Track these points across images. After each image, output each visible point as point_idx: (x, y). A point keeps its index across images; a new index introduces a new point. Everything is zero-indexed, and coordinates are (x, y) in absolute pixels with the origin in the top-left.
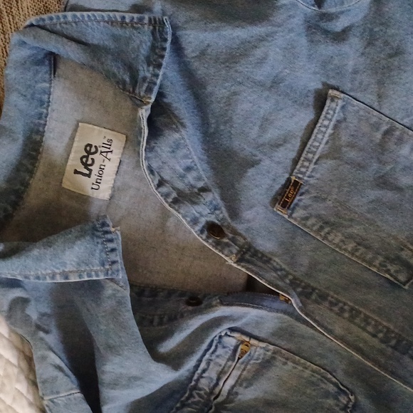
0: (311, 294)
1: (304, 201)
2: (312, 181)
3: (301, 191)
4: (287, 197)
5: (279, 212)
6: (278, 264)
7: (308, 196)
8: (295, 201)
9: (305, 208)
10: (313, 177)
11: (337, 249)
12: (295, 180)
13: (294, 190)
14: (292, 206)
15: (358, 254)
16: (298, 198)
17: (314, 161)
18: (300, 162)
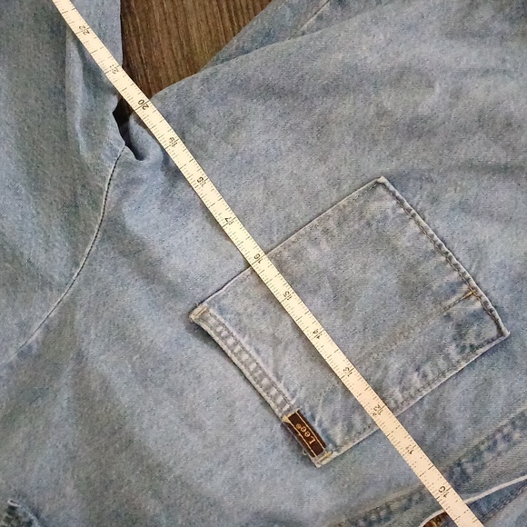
1: (324, 419)
2: (301, 394)
3: (308, 415)
4: (309, 439)
5: (324, 462)
6: (398, 500)
7: (320, 409)
8: (319, 431)
9: (334, 421)
10: (295, 391)
11: (412, 403)
12: (289, 418)
13: (303, 425)
14: (323, 439)
15: (431, 377)
16: (315, 425)
17: (274, 379)
18: (269, 400)
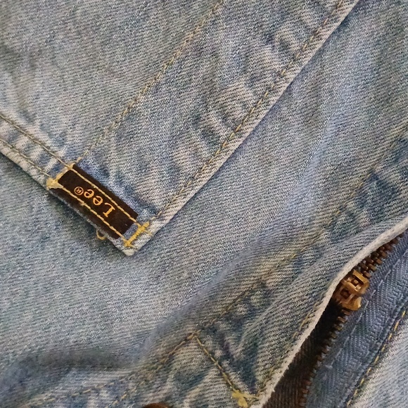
0: (383, 185)
1: (124, 170)
2: (75, 137)
3: (94, 170)
4: (101, 209)
6: (279, 268)
7: (113, 153)
8: (119, 191)
9: (143, 168)
10: (64, 134)
11: (274, 99)
12: (60, 181)
13: (86, 187)
14: (130, 203)
15: (295, 47)
16: (111, 183)
17: (22, 122)
18: (15, 157)
